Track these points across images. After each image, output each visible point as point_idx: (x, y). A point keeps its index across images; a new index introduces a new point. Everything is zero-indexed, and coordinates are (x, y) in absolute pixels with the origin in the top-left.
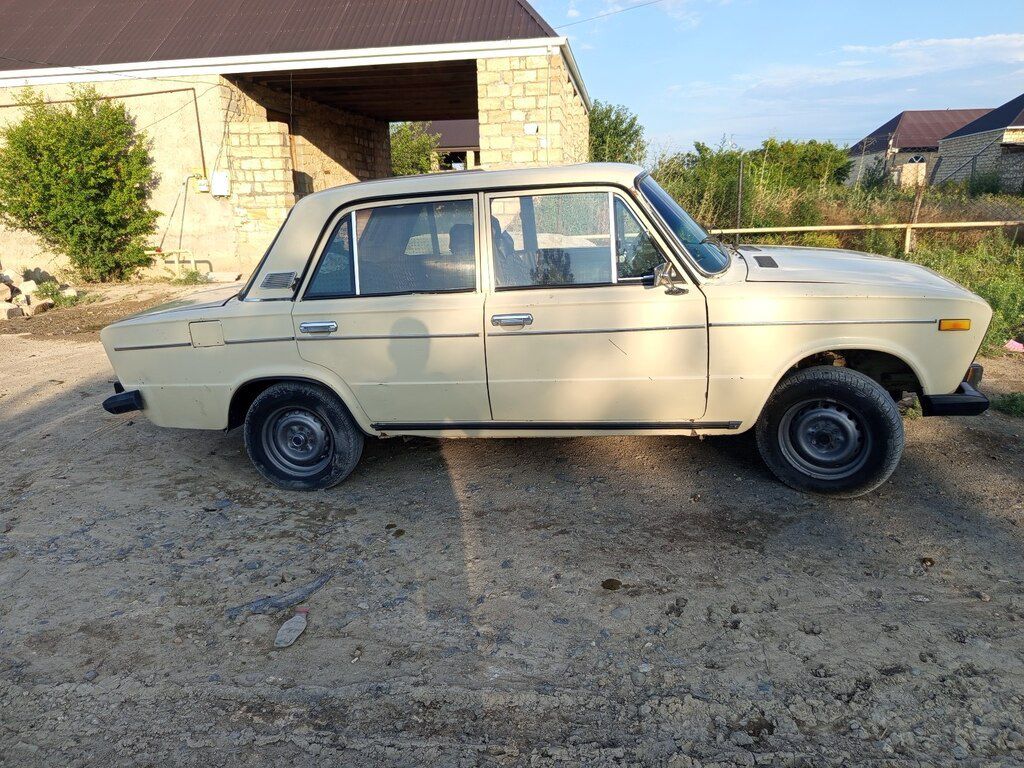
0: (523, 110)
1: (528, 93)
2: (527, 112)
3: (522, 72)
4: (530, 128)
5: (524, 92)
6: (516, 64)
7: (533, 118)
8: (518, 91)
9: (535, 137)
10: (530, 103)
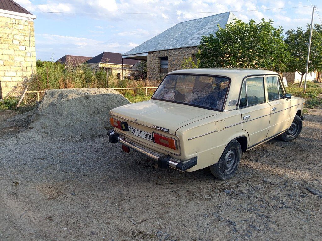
0: (18, 40)
1: (20, 34)
2: (20, 42)
3: (16, 25)
4: (22, 48)
5: (18, 33)
6: (14, 21)
7: (23, 44)
8: (15, 32)
9: (25, 52)
10: (21, 38)
